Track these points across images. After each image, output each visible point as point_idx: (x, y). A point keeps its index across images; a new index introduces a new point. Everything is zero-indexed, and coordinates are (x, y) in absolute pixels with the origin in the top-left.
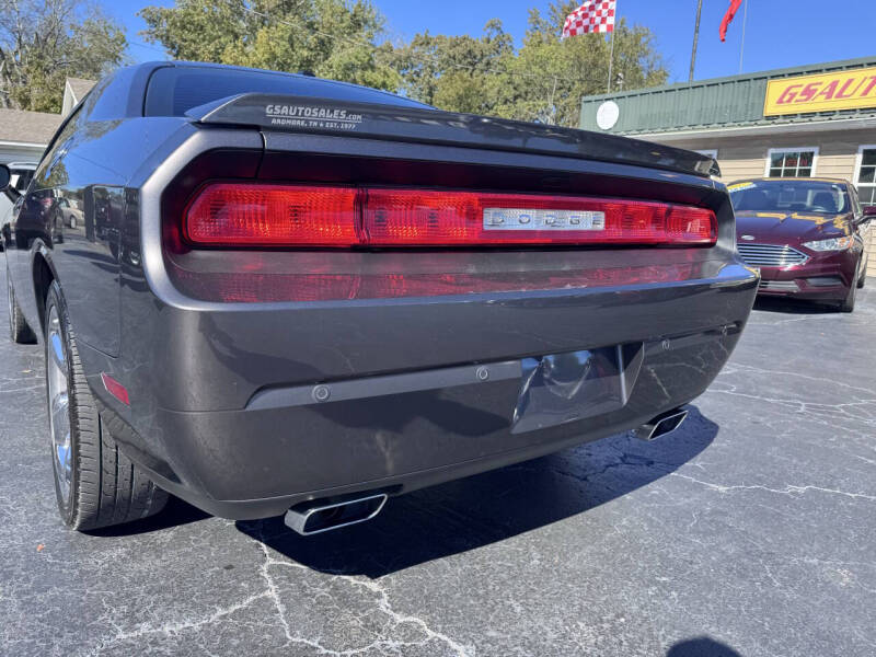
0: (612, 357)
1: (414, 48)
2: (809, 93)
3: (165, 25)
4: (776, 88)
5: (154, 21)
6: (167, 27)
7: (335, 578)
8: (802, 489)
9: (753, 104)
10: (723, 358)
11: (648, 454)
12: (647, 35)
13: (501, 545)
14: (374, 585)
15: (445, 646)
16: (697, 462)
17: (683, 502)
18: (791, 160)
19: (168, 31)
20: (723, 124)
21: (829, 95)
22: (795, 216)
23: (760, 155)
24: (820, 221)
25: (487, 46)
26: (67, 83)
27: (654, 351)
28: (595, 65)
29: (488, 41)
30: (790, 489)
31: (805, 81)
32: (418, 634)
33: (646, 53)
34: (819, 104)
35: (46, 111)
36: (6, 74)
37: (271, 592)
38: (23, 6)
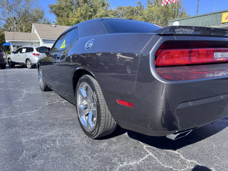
1: (118, 10)
3: (54, 9)
5: (52, 8)
6: (55, 9)
7: (165, 150)
9: (218, 20)
12: (181, 2)
14: (176, 152)
19: (55, 10)
25: (137, 8)
26: (33, 24)
28: (167, 12)
29: (137, 7)
33: (181, 8)
35: (27, 32)
36: (16, 23)
37: (151, 154)
38: (19, 6)
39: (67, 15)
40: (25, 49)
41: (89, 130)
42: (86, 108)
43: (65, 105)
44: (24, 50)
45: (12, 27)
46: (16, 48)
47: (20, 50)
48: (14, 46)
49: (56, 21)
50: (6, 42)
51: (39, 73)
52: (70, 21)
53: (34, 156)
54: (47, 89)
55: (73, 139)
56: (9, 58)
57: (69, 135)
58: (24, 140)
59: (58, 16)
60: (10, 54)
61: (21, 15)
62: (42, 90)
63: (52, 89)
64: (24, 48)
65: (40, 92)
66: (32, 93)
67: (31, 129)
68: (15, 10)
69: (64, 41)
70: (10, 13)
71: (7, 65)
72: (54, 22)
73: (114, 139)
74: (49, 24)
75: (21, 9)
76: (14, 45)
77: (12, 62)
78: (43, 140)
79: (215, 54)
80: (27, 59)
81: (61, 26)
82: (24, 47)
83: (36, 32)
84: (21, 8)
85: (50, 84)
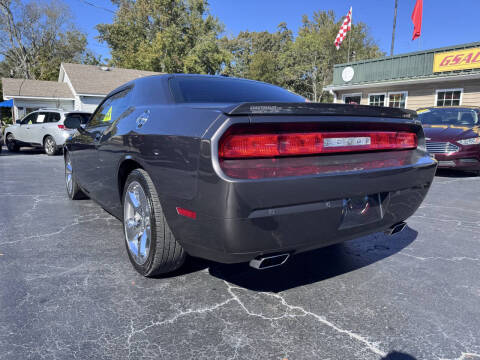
0: (376, 198)
1: (239, 39)
2: (457, 60)
3: (108, 33)
4: (439, 58)
5: (103, 31)
6: (110, 34)
8: (460, 259)
9: (427, 67)
10: (420, 200)
11: (387, 244)
13: (327, 281)
14: (277, 296)
15: (314, 317)
16: (410, 248)
17: (405, 264)
18: (449, 95)
19: (110, 36)
20: (411, 77)
21: (468, 61)
22: (452, 127)
23: (431, 93)
24: (466, 129)
25: (277, 37)
26: (62, 65)
27: (394, 195)
29: (279, 34)
30: (454, 259)
31: (455, 53)
32: (300, 312)
34: (463, 66)
35: (49, 80)
36: (27, 61)
37: (235, 298)
38: (35, 26)
39: (135, 46)
40: (44, 116)
41: (140, 262)
42: (138, 226)
43: (109, 223)
44: (41, 118)
45: (17, 69)
46: (23, 112)
47: (33, 118)
48: (20, 108)
49: (111, 58)
50: (5, 98)
51: (66, 165)
52: (139, 59)
53: (43, 301)
54: (80, 195)
55: (114, 277)
56: (9, 133)
57: (108, 271)
58: (29, 278)
59: (115, 47)
60: (11, 123)
61: (39, 43)
62: (70, 197)
63: (89, 195)
64: (42, 113)
65: (67, 201)
66: (51, 202)
67: (43, 262)
68: (26, 34)
69: (111, 110)
70: (15, 39)
71: (5, 148)
72: (107, 60)
73: (183, 278)
74: (95, 63)
75: (37, 31)
76: (21, 105)
77: (14, 141)
78: (61, 279)
79: (325, 140)
80: (47, 137)
81: (121, 70)
82: (40, 110)
83: (67, 79)
84: (39, 29)
85: (86, 186)
